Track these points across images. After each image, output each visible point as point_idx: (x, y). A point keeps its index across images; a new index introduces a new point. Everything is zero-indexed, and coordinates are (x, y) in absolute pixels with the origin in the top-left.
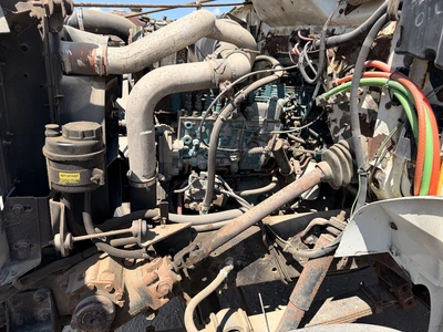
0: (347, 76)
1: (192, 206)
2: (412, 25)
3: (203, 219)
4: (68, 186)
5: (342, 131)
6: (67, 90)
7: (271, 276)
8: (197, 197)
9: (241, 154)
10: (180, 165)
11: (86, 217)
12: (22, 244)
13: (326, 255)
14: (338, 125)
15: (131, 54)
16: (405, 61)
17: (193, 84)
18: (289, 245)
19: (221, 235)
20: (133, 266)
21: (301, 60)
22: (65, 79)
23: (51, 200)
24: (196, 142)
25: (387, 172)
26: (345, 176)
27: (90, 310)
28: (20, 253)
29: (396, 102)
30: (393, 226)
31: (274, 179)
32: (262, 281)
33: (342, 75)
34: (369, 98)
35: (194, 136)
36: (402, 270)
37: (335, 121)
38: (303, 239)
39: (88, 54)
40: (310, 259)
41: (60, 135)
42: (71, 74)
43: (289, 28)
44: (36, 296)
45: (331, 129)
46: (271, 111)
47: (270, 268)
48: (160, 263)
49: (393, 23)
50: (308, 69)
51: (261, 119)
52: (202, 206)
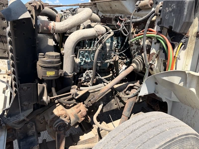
0: (139, 34)
1: (85, 84)
2: (165, 18)
3: (90, 88)
4: (50, 77)
5: (137, 53)
6: (40, 39)
7: (115, 107)
8: (87, 81)
9: (101, 63)
10: (79, 68)
11: (53, 90)
12: (26, 103)
13: (135, 96)
14: (135, 51)
15: (64, 25)
16: (160, 29)
17: (89, 37)
18: (121, 94)
19: (101, 92)
20: (69, 108)
21: (121, 27)
22: (39, 35)
23: (39, 84)
24: (84, 59)
25: (156, 65)
26: (140, 68)
27: (61, 124)
28: (25, 107)
29: (158, 42)
30: (156, 83)
31: (111, 72)
32: (112, 109)
33: (137, 33)
34: (147, 41)
35: (83, 57)
36: (159, 98)
37: (134, 49)
38: (125, 92)
39: (48, 25)
40: (129, 98)
41: (44, 57)
42: (41, 33)
43: (112, 15)
44: (29, 126)
45: (132, 52)
46: (111, 46)
47: (114, 104)
48: (80, 105)
49: (155, 16)
50: (124, 30)
51: (108, 50)
52: (90, 83)
